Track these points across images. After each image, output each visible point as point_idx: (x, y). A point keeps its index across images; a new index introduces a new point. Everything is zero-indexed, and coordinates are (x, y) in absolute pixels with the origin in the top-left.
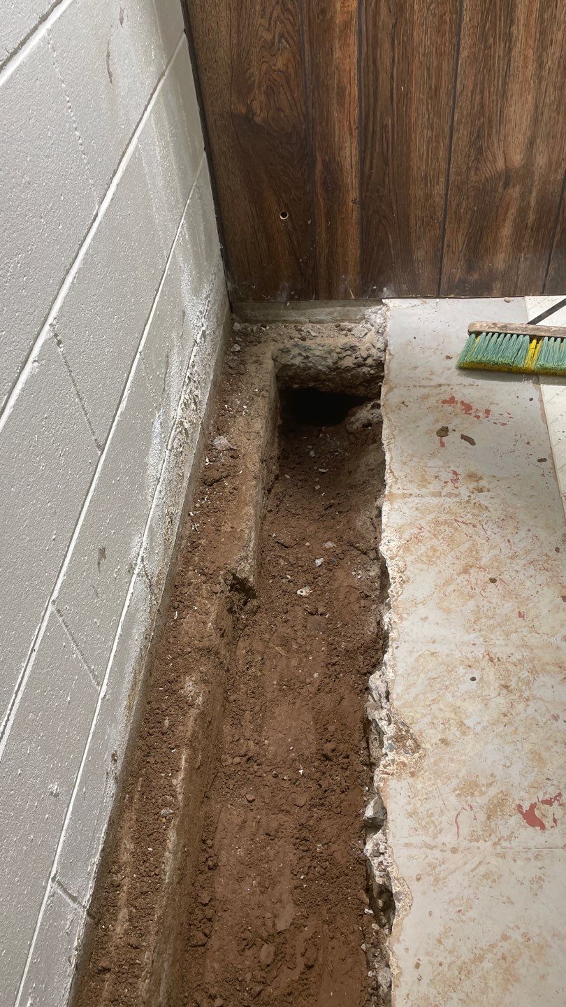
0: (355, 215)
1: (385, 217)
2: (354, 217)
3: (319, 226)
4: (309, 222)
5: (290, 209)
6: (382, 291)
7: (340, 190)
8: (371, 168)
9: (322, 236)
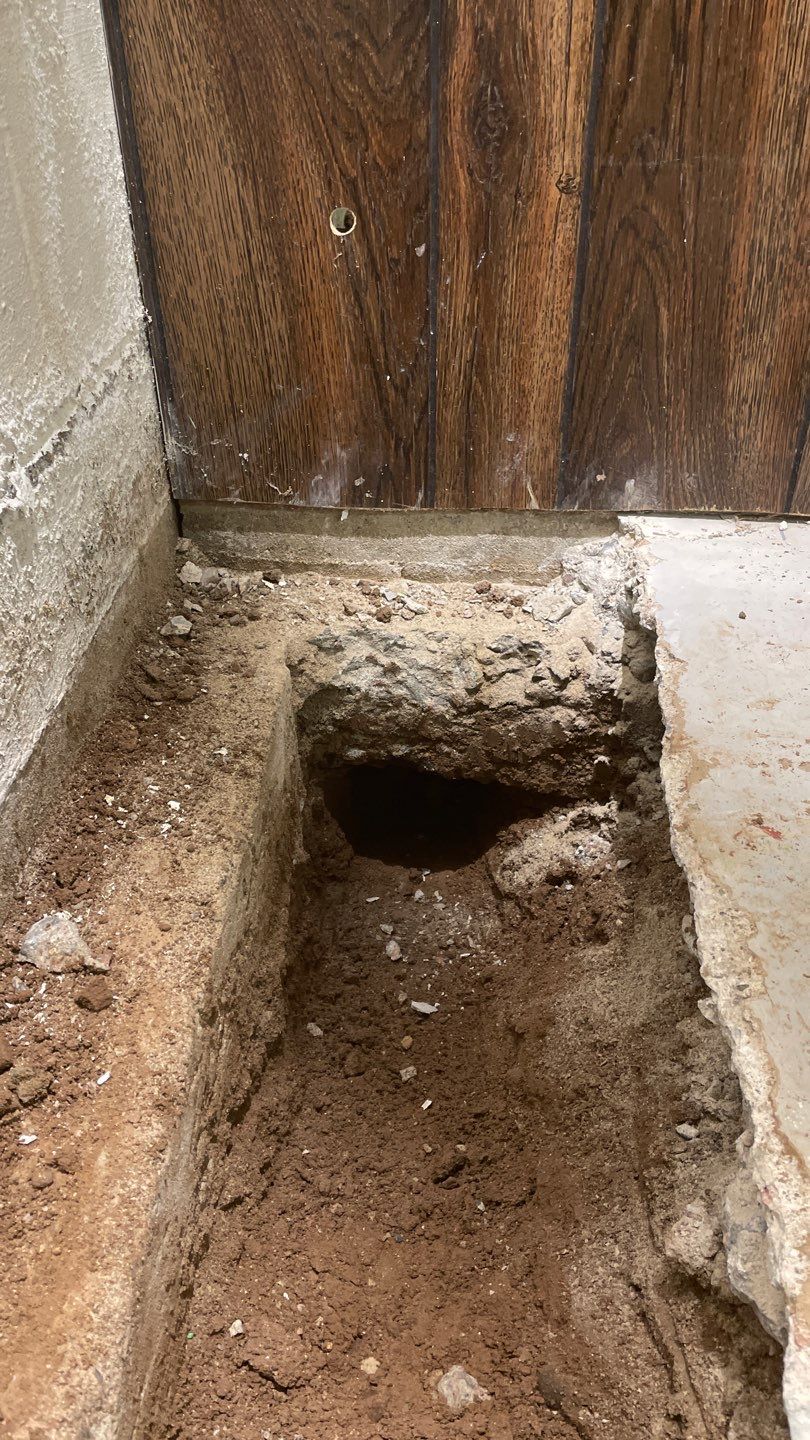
0: (563, 236)
1: (654, 245)
2: (559, 240)
3: (450, 266)
4: (421, 250)
5: (364, 201)
6: (622, 489)
7: (524, 139)
8: (630, 68)
9: (457, 301)
